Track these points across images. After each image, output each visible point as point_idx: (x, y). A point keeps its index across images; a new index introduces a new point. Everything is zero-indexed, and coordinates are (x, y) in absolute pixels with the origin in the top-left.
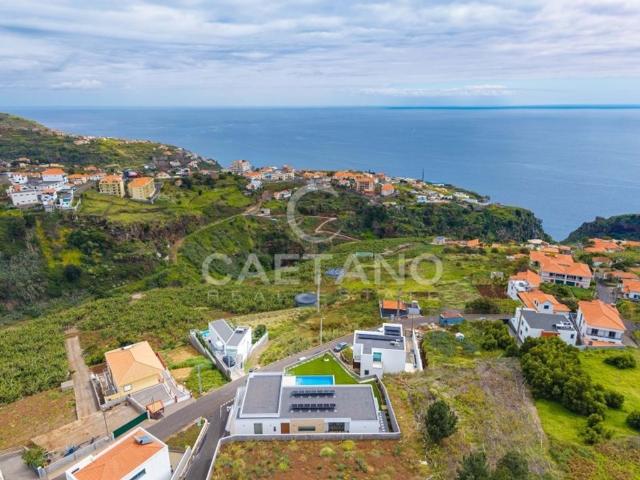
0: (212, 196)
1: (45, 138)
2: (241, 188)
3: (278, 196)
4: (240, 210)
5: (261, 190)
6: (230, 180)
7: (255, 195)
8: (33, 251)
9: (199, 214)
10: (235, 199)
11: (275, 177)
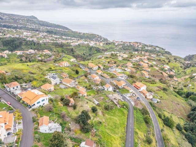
0: (110, 46)
1: (76, 33)
2: (114, 45)
3: (120, 46)
4: (114, 48)
5: (117, 45)
6: (113, 43)
7: (116, 46)
8: (92, 51)
9: (108, 48)
10: (113, 47)
11: (120, 43)
